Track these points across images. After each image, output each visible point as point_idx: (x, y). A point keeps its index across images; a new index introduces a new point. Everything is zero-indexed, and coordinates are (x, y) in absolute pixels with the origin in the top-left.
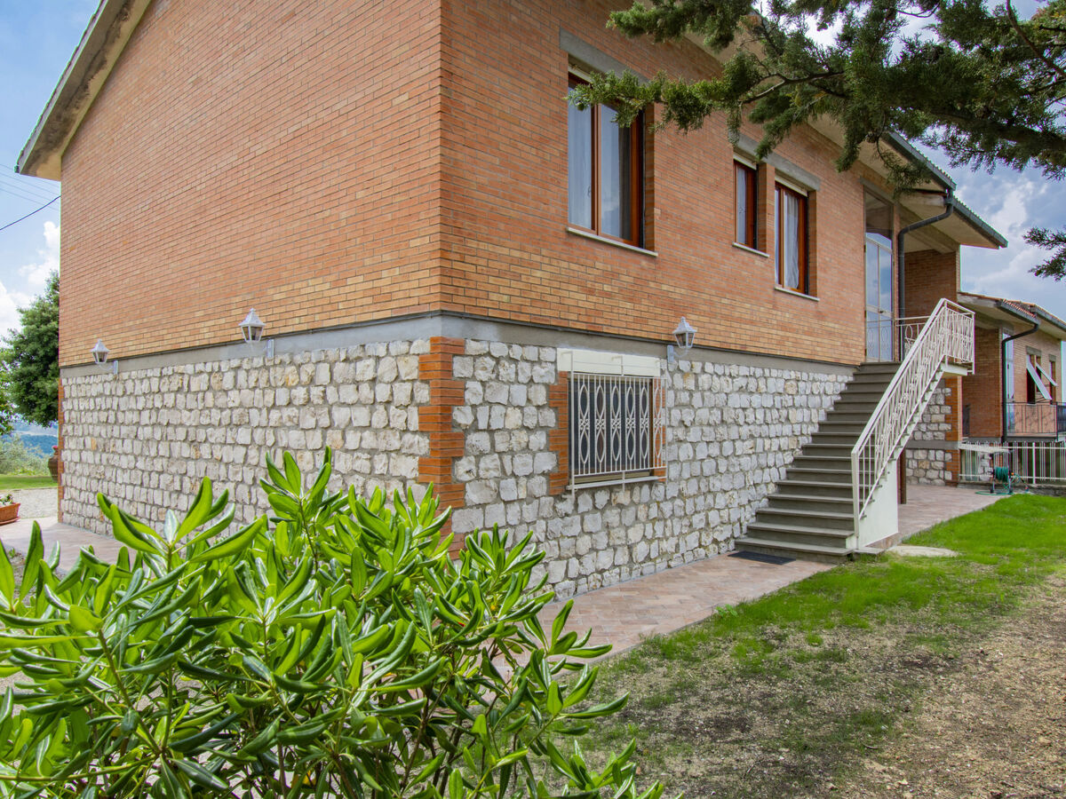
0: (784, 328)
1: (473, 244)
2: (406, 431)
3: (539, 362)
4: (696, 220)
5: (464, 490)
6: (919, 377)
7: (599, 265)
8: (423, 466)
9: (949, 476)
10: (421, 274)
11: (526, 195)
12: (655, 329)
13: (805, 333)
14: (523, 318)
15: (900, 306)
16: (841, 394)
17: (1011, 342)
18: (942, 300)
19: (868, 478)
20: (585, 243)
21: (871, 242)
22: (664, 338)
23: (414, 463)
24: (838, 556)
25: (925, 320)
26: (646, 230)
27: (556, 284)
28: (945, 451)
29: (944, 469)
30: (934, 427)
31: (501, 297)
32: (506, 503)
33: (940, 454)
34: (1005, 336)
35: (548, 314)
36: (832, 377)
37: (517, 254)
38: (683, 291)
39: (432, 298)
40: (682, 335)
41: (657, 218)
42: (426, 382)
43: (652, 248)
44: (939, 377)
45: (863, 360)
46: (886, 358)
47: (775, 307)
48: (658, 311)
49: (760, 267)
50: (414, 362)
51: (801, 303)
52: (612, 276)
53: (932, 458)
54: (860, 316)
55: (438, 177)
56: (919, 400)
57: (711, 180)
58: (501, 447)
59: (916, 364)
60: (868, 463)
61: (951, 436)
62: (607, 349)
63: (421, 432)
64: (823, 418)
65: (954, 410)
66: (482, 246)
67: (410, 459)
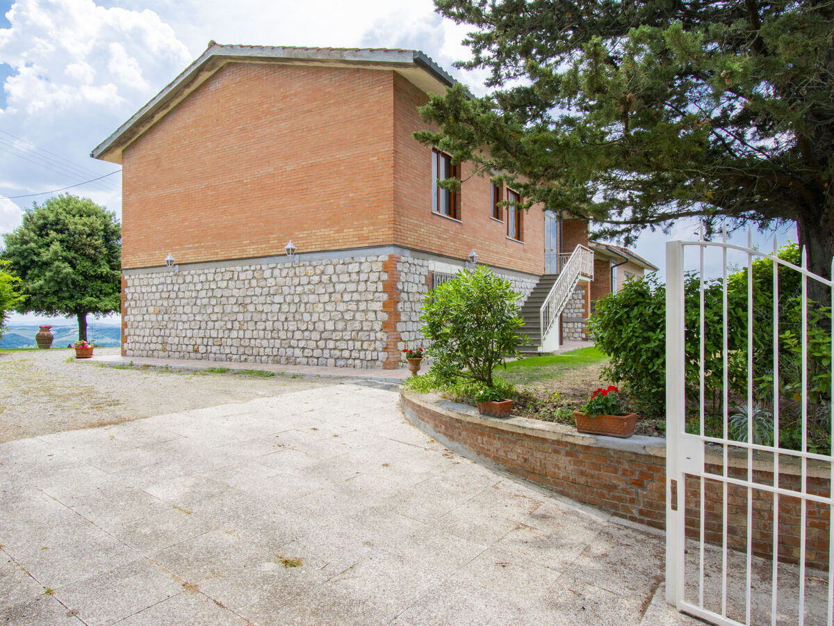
0: (510, 256)
1: (403, 218)
2: (377, 292)
3: (423, 266)
4: (477, 207)
5: (400, 315)
6: (568, 280)
7: (442, 227)
8: (385, 305)
9: (584, 336)
10: (384, 230)
11: (419, 198)
12: (461, 254)
13: (518, 259)
14: (418, 248)
15: (560, 245)
16: (534, 289)
17: (616, 268)
18: (579, 245)
20: (437, 217)
21: (548, 216)
22: (464, 258)
23: (381, 304)
24: (534, 354)
25: (571, 255)
26: (458, 211)
27: (428, 234)
28: (582, 323)
29: (582, 333)
30: (577, 311)
31: (411, 240)
32: (413, 322)
33: (580, 325)
34: (613, 265)
35: (426, 247)
36: (530, 280)
37: (416, 222)
38: (472, 238)
39: (390, 239)
40: (472, 257)
41: (462, 206)
42: (387, 272)
43: (460, 219)
44: (577, 281)
45: (543, 273)
46: (554, 272)
47: (506, 246)
48: (462, 246)
49: (499, 227)
50: (381, 264)
51: (517, 245)
52: (446, 231)
53: (576, 327)
54: (542, 252)
55: (392, 192)
57: (481, 188)
58: (411, 300)
59: (566, 275)
61: (585, 315)
62: (445, 262)
63: (384, 292)
64: (526, 300)
65: (587, 302)
66: (406, 219)
67: (378, 303)
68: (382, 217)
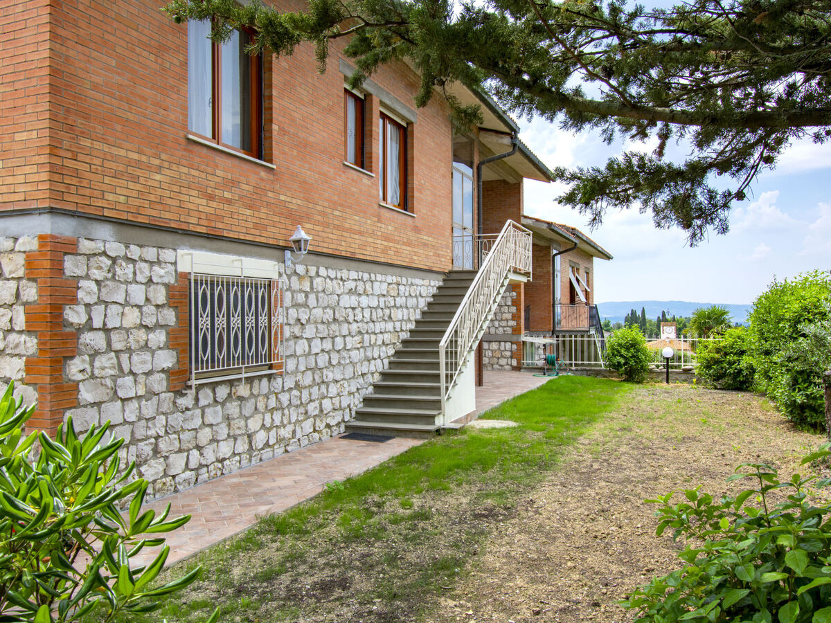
0: (387, 239)
1: (87, 143)
2: (11, 330)
3: (159, 262)
4: (311, 139)
5: (77, 389)
6: (491, 282)
7: (219, 172)
8: (30, 366)
9: (514, 363)
10: (27, 169)
11: (145, 99)
12: (272, 235)
13: (405, 244)
14: (141, 219)
15: (479, 225)
16: (434, 296)
17: (559, 256)
18: (509, 221)
19: (453, 366)
20: (205, 151)
21: (458, 171)
22: (281, 243)
23: (20, 363)
24: (428, 432)
25: (496, 237)
26: (265, 143)
27: (176, 188)
28: (512, 343)
29: (511, 357)
30: (504, 323)
31: (118, 198)
32: (123, 400)
33: (508, 345)
34: (555, 252)
35: (168, 217)
36: (426, 282)
37: (135, 156)
38: (299, 202)
39: (40, 195)
40: (298, 242)
41: (275, 133)
42: (34, 280)
43: (270, 161)
44: (506, 283)
45: (450, 268)
46: (468, 266)
47: (379, 221)
48: (276, 219)
49: (367, 184)
50: (21, 259)
51: (401, 218)
52: (232, 183)
53: (502, 348)
54: (448, 233)
55: (47, 71)
56: (491, 302)
57: (324, 103)
58: (117, 345)
59: (489, 272)
60: (452, 354)
61: (516, 331)
62: (227, 252)
63: (28, 331)
64: (418, 317)
65: (519, 310)
66: (97, 145)
67: (15, 360)
68: (24, 136)
